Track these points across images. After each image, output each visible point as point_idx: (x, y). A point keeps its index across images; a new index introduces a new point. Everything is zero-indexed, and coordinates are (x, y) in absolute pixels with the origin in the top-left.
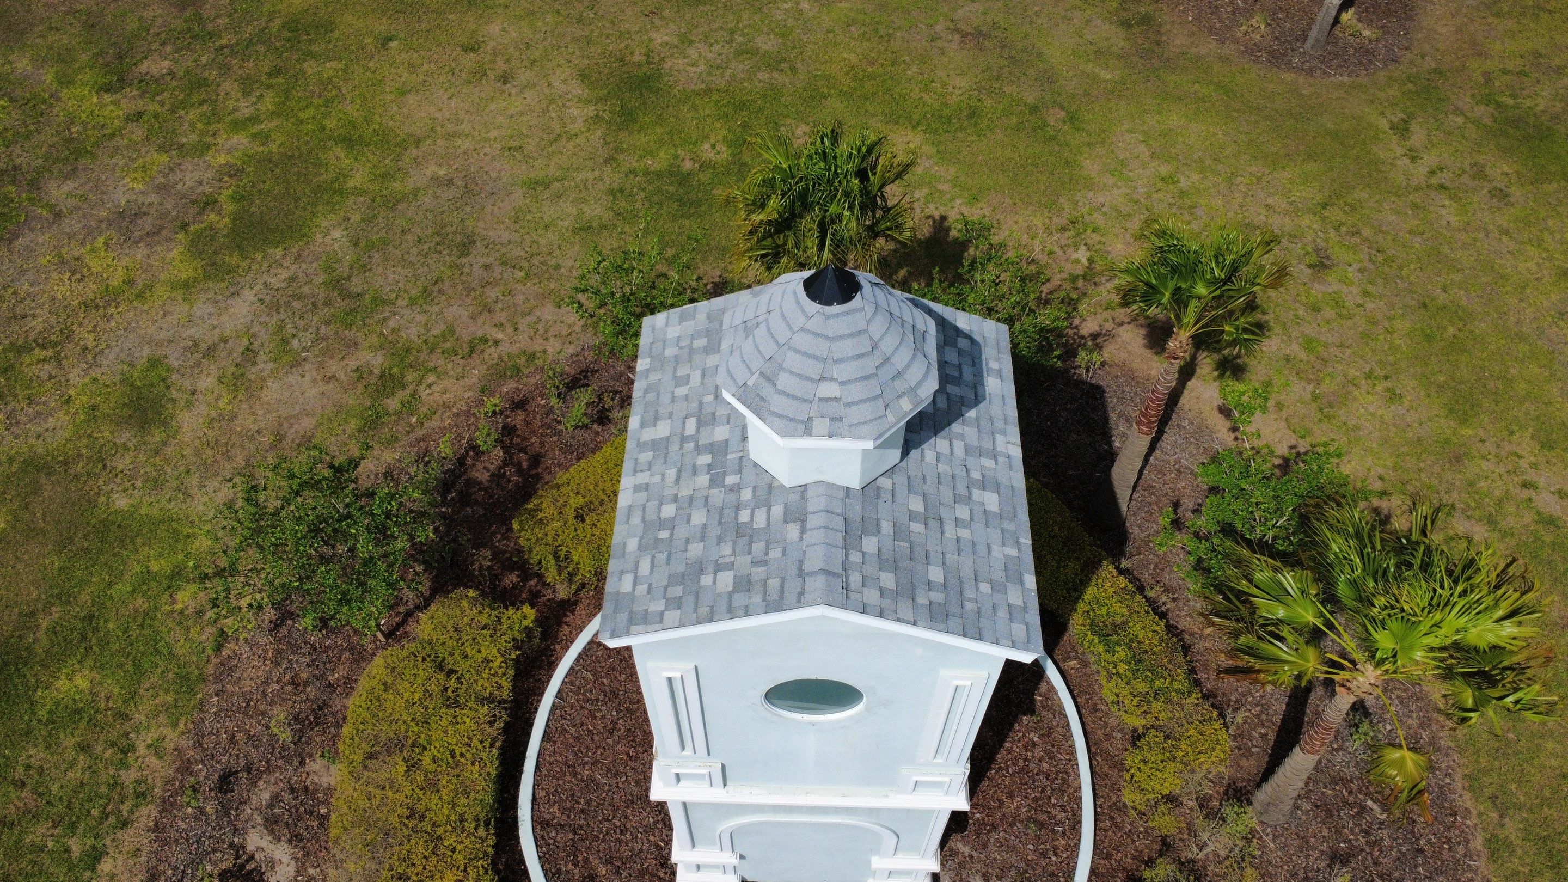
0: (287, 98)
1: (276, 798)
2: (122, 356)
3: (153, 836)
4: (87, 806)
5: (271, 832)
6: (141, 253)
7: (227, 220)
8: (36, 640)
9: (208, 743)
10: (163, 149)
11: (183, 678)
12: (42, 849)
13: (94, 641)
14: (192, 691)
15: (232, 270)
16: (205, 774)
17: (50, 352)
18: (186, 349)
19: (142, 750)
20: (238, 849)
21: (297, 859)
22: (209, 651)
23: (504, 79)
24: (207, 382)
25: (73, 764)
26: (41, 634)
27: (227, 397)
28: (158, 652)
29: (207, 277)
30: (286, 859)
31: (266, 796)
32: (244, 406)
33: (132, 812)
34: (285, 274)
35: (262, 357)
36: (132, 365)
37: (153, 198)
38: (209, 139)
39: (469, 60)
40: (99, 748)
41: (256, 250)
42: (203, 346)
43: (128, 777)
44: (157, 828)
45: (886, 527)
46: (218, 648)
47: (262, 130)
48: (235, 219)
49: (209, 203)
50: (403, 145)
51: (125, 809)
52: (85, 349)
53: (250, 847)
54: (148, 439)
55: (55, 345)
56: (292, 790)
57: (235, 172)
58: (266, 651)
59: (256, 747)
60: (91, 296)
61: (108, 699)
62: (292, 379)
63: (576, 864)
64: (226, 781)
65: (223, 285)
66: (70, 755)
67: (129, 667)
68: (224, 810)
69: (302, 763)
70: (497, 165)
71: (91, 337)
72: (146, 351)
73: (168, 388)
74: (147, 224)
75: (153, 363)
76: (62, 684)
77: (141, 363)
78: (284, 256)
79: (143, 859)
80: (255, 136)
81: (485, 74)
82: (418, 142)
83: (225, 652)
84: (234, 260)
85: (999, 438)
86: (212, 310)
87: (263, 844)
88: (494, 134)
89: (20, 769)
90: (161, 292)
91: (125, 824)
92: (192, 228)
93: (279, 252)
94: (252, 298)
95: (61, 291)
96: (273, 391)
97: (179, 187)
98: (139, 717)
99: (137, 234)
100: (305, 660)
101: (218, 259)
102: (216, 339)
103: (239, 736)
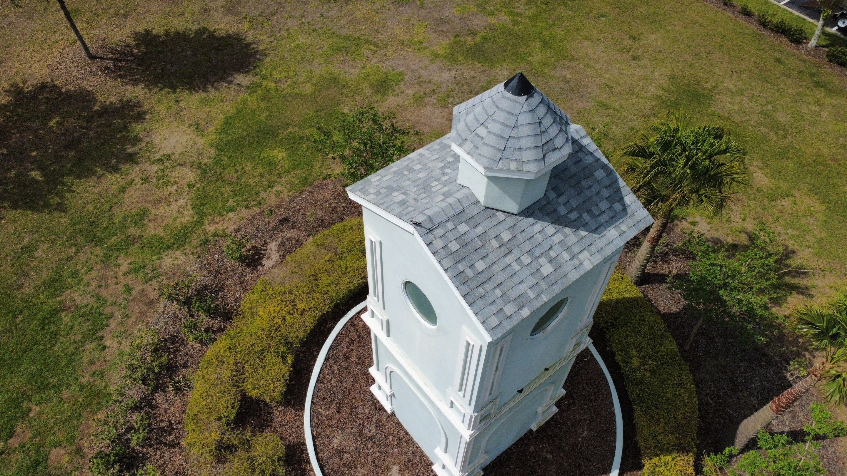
0: (540, 15)
1: (291, 239)
2: (394, 65)
3: (250, 218)
4: (245, 193)
5: (279, 248)
6: (435, 35)
7: (472, 43)
8: (282, 133)
9: (293, 205)
10: (478, 6)
11: (306, 179)
12: (223, 194)
13: (296, 147)
14: (304, 185)
15: (456, 61)
16: (281, 213)
17: (375, 49)
18: (415, 76)
19: (274, 190)
20: (266, 244)
21: (276, 263)
22: (321, 177)
23: (635, 58)
24: (410, 92)
25: (254, 178)
26: (285, 132)
27: (411, 101)
28: (308, 165)
29: (446, 58)
30: (274, 259)
31: (289, 235)
32: (413, 108)
33: (253, 206)
34: (472, 74)
35: (435, 96)
36: (393, 70)
37: (457, 20)
38: (496, 12)
39: (627, 43)
40: (264, 179)
41: (472, 59)
42: (421, 79)
43: (263, 195)
44: (254, 217)
45: (479, 230)
46: (324, 179)
47: (518, 20)
48: (476, 44)
49: (473, 34)
50: (565, 58)
51: (253, 203)
52: (386, 55)
53: (269, 247)
54: (374, 97)
55: (379, 47)
56: (298, 241)
57: (492, 28)
58: (336, 191)
59: (303, 218)
60: (405, 39)
61: (282, 167)
62: (437, 111)
63: (347, 348)
64: (285, 220)
65: (448, 63)
66: (256, 174)
67: (296, 163)
68: (275, 229)
69: (309, 235)
70: (595, 88)
71: (391, 52)
72: (402, 69)
73: (396, 85)
74: (446, 27)
75: (401, 74)
76: (275, 152)
77: (397, 71)
78: (479, 68)
79: (242, 222)
80: (513, 20)
81: (628, 52)
82: (572, 60)
83: (325, 182)
84: (461, 58)
85: (586, 254)
86: (436, 69)
87: (273, 249)
88: (607, 76)
89: (241, 167)
90: (427, 52)
91: (247, 208)
92: (458, 38)
93: (478, 65)
94: (453, 75)
95: (398, 32)
96: (427, 110)
97: (469, 22)
98: (283, 180)
99: (440, 29)
100: (344, 204)
101: (456, 54)
102: (428, 80)
103: (302, 211)
